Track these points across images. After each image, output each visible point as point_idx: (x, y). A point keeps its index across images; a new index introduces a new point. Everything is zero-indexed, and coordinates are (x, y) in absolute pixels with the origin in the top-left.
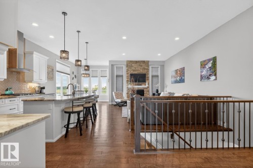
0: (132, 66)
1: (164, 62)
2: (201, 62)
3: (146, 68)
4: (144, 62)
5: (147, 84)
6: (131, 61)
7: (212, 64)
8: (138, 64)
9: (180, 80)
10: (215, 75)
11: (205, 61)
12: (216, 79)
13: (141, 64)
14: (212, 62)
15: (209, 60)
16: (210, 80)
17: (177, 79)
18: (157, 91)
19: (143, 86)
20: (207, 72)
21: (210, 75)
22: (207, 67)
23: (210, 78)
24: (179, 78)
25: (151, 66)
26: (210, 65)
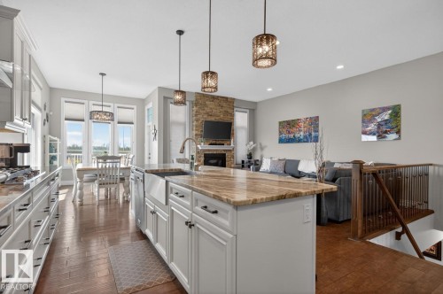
0: (206, 105)
2: (363, 111)
3: (230, 111)
4: (226, 99)
5: (232, 142)
6: (204, 96)
7: (390, 115)
8: (217, 102)
9: (305, 137)
10: (398, 132)
11: (373, 110)
12: (399, 138)
14: (390, 112)
15: (384, 109)
16: (386, 139)
17: (297, 135)
18: (250, 156)
19: (225, 147)
20: (379, 128)
21: (386, 132)
22: (379, 120)
23: (385, 137)
24: (302, 133)
25: (235, 109)
26: (386, 116)
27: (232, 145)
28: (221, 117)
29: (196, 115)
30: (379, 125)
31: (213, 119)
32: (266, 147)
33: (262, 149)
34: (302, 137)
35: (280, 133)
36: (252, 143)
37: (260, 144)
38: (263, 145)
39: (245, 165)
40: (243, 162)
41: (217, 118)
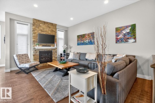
0: (40, 26)
1: (68, 28)
2: (116, 28)
3: (54, 30)
4: (52, 24)
5: (55, 45)
6: (39, 21)
7: (130, 29)
8: (46, 25)
10: (135, 38)
11: (121, 27)
12: (135, 42)
13: (50, 26)
14: (130, 28)
15: (127, 27)
16: (129, 42)
17: (85, 42)
18: (64, 51)
19: (51, 47)
20: (124, 36)
21: (128, 38)
22: (124, 32)
23: (128, 41)
24: (87, 40)
25: (57, 30)
26: (128, 30)
27: (55, 46)
28: (50, 33)
29: (33, 31)
30: (125, 35)
31: (44, 33)
32: (72, 47)
33: (71, 48)
34: (87, 42)
35: (78, 41)
36: (66, 45)
37: (70, 46)
38: (71, 46)
39: (62, 56)
40: (61, 54)
41: (47, 33)
